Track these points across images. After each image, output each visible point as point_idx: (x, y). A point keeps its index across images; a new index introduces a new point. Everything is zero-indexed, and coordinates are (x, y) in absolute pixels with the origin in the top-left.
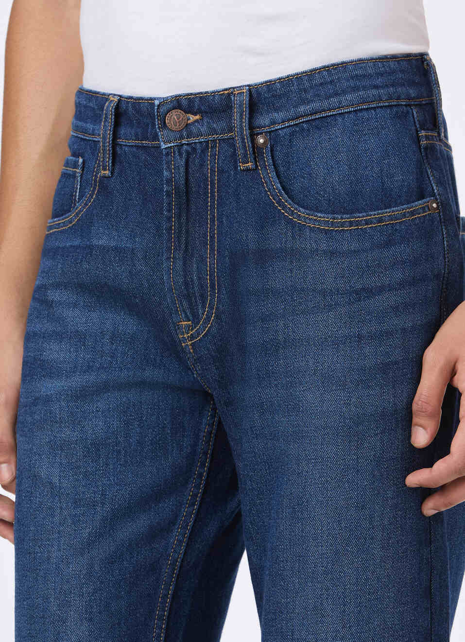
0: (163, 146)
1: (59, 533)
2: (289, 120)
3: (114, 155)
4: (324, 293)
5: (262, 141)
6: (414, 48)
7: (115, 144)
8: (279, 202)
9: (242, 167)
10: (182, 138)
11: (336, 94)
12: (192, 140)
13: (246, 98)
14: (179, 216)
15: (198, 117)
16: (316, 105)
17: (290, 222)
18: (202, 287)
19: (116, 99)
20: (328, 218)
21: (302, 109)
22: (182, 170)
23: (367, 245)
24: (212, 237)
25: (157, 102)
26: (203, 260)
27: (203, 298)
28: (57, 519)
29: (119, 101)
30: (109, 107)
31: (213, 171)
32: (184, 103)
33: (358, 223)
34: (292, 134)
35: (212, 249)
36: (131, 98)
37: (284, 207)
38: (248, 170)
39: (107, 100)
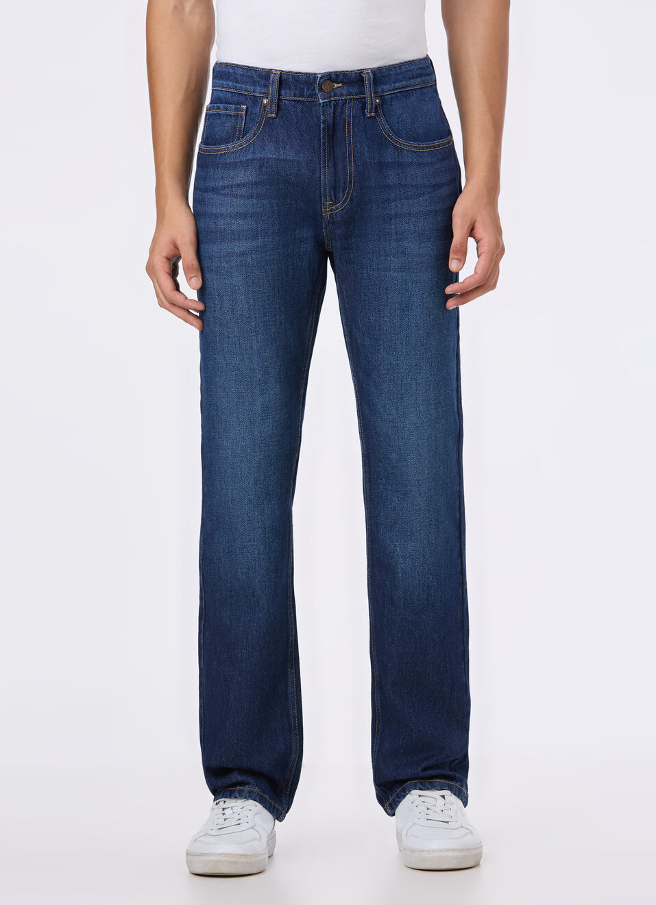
0: (321, 101)
1: (256, 332)
2: (391, 90)
3: (278, 106)
4: (416, 186)
5: (378, 101)
7: (279, 100)
8: (389, 136)
9: (368, 115)
10: (331, 97)
11: (413, 78)
12: (336, 98)
14: (329, 142)
15: (340, 85)
16: (404, 83)
17: (395, 146)
18: (345, 183)
19: (279, 72)
20: (416, 144)
21: (397, 84)
22: (332, 115)
23: (435, 160)
24: (350, 155)
25: (319, 76)
26: (345, 167)
27: (344, 189)
28: (253, 324)
29: (281, 73)
30: (274, 79)
31: (349, 116)
32: (333, 77)
33: (430, 147)
34: (392, 98)
35: (350, 161)
36: (291, 72)
37: (392, 138)
38: (371, 117)
39: (271, 73)
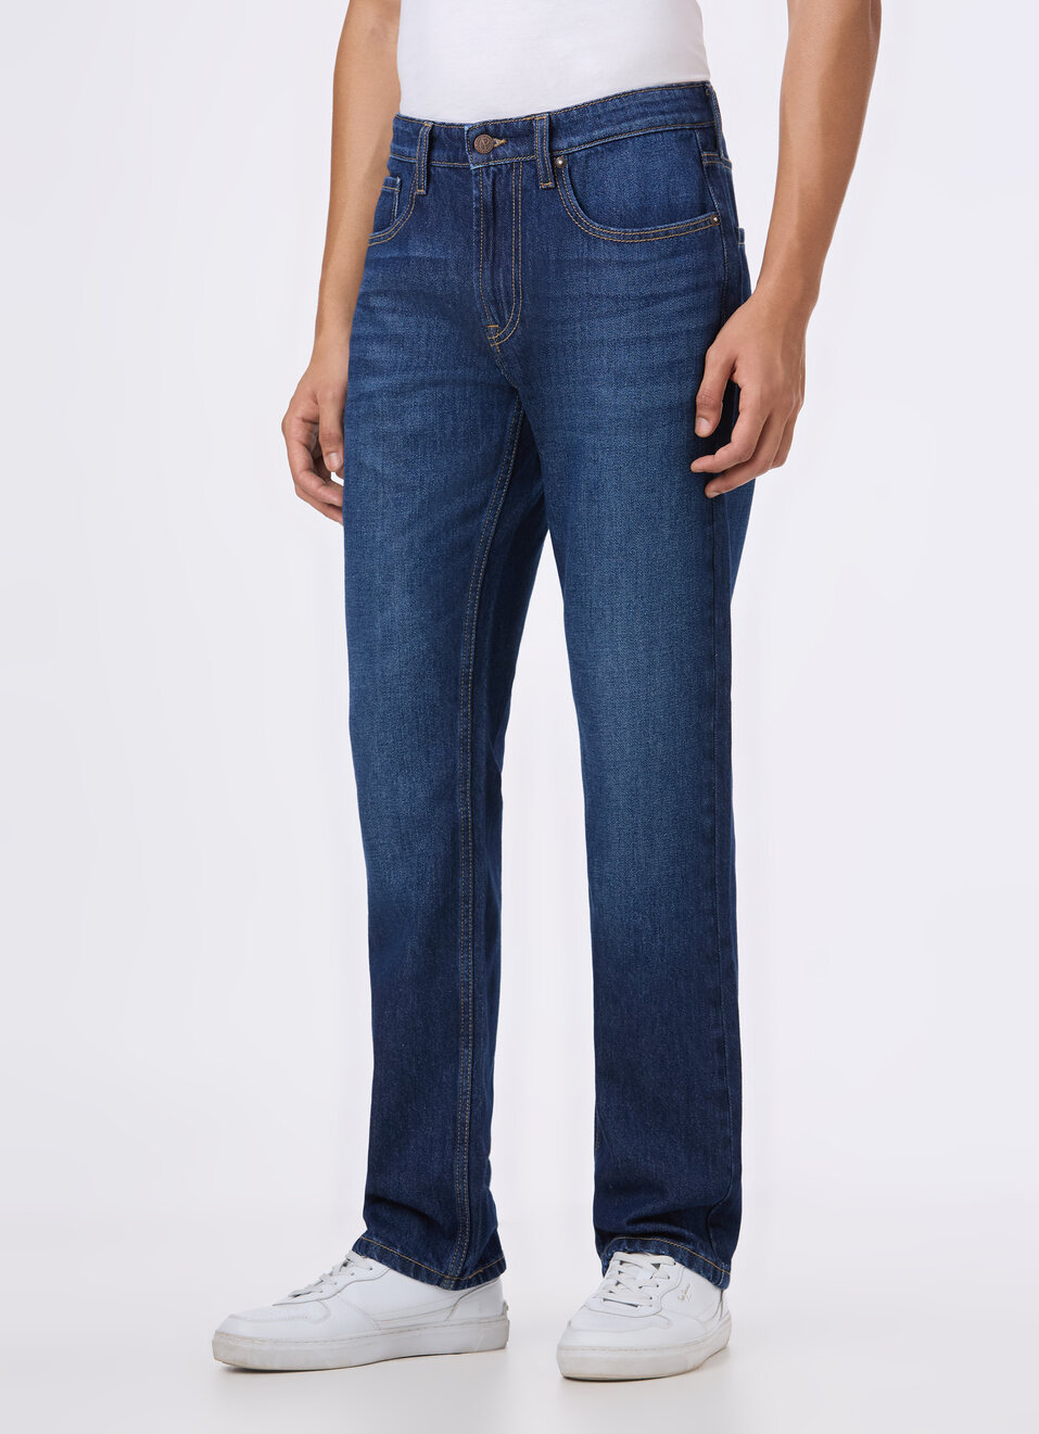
0: (473, 168)
1: (383, 514)
2: (584, 144)
3: (429, 175)
4: (616, 299)
5: (560, 162)
6: (697, 78)
7: (429, 165)
8: (576, 217)
9: (543, 186)
10: (489, 160)
11: (627, 120)
12: (498, 162)
13: (546, 124)
14: (487, 231)
15: (503, 141)
16: (608, 130)
17: (585, 235)
18: (508, 294)
19: (430, 125)
20: (620, 231)
21: (596, 133)
22: (490, 189)
23: (655, 256)
24: (517, 250)
25: (466, 128)
26: (508, 269)
27: (509, 304)
28: (380, 502)
29: (433, 126)
30: (424, 132)
31: (517, 190)
32: (491, 128)
33: (647, 236)
34: (587, 157)
35: (517, 261)
36: (444, 124)
37: (581, 222)
38: (548, 189)
39: (422, 125)
